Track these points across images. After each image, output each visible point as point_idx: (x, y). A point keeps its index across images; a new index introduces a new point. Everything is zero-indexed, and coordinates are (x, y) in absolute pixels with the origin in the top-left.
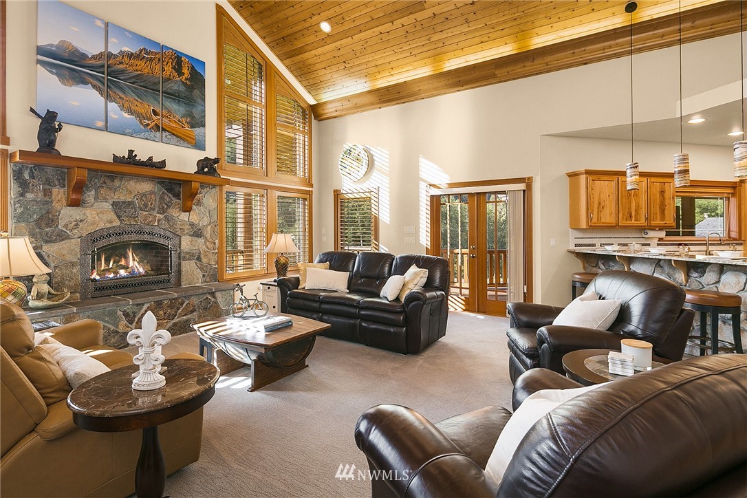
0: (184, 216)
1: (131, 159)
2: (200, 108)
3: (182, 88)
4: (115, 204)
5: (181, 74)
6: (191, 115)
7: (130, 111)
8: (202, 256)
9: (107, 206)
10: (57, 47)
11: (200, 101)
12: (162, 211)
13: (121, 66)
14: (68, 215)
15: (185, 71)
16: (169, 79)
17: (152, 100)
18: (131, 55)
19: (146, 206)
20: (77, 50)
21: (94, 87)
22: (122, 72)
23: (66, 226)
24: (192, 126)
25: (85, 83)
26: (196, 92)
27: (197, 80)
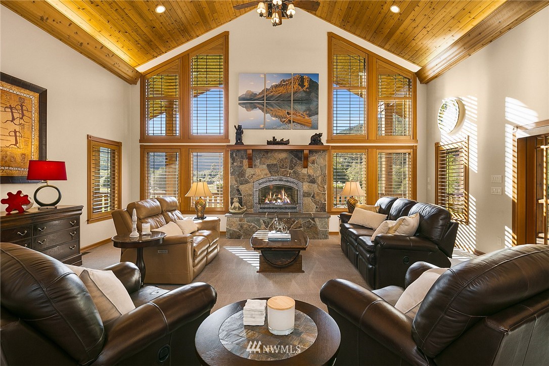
0: (305, 171)
1: (274, 142)
2: (315, 103)
3: (304, 95)
4: (268, 166)
5: (303, 86)
6: (309, 109)
7: (276, 116)
8: (315, 195)
9: (265, 167)
10: (245, 94)
11: (315, 99)
12: (291, 168)
13: (272, 94)
14: (249, 172)
15: (306, 84)
16: (296, 92)
17: (287, 107)
18: (276, 86)
19: (283, 165)
20: (253, 93)
21: (259, 108)
22: (272, 96)
23: (248, 177)
24: (310, 116)
25: (255, 107)
26: (313, 94)
27: (314, 86)
